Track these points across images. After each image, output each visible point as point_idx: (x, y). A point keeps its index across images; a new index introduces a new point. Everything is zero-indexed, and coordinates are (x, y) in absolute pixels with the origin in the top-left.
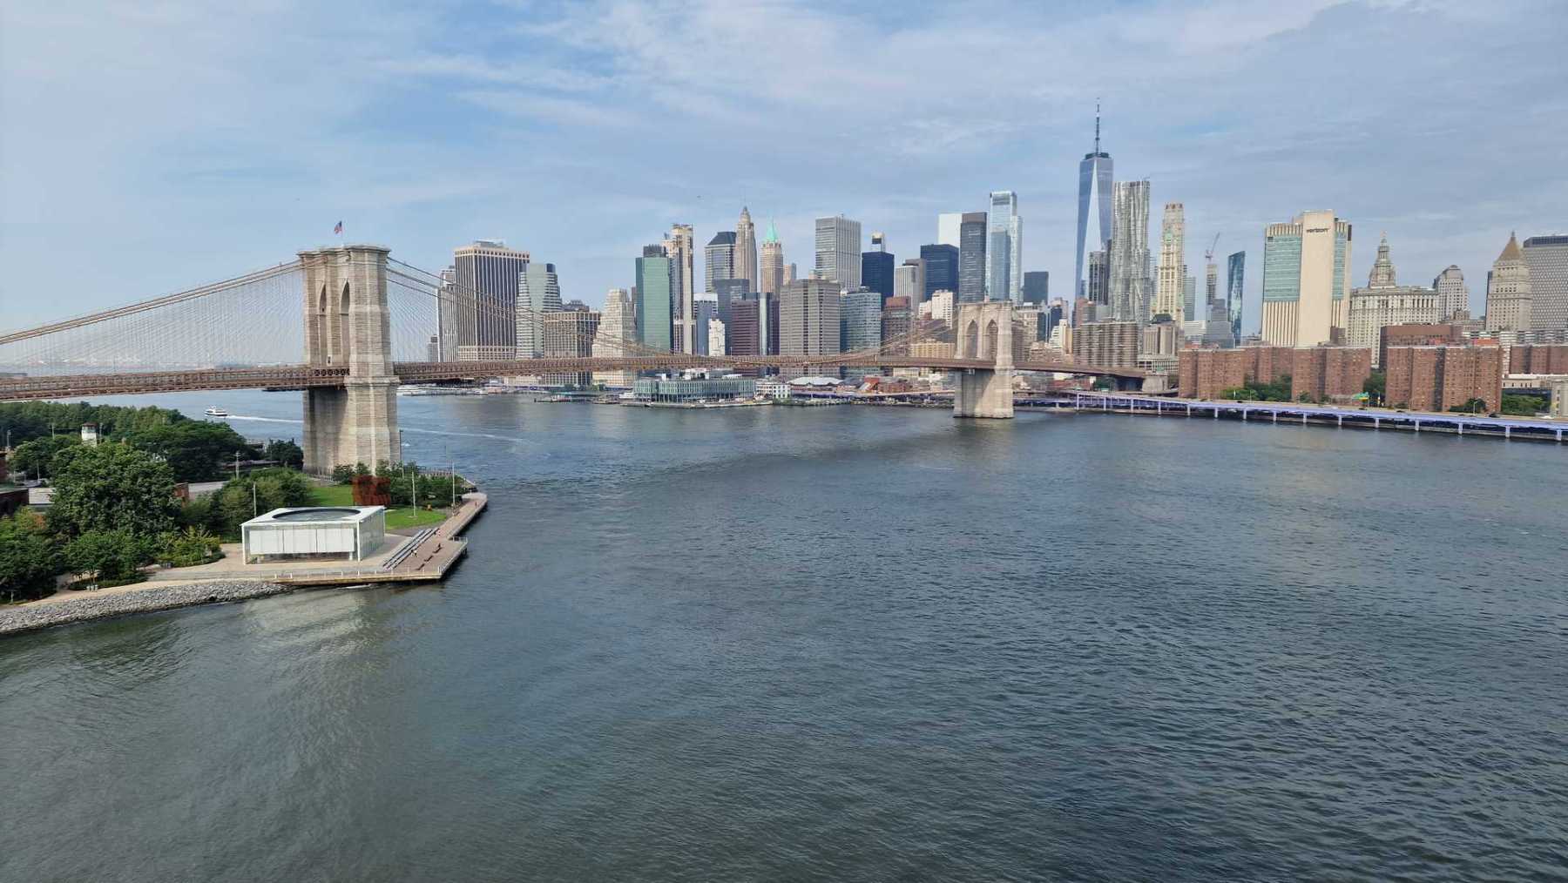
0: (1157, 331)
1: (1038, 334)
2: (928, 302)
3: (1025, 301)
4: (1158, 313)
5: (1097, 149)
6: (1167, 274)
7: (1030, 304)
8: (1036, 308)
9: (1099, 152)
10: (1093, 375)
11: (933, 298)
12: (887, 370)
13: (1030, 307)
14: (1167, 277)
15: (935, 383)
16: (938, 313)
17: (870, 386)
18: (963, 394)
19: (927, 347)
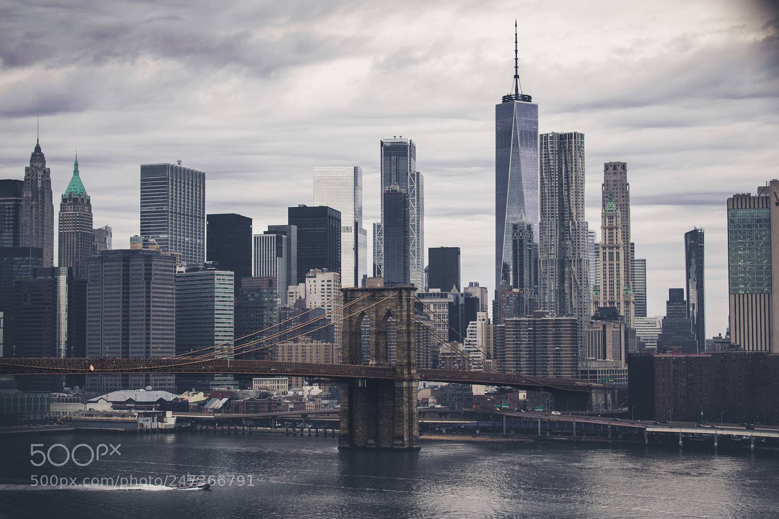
0: (601, 329)
1: (450, 331)
2: (301, 285)
3: (430, 287)
4: (602, 305)
5: (517, 89)
6: (611, 254)
7: (438, 290)
8: (446, 296)
9: (520, 92)
10: (523, 388)
11: (307, 280)
12: (244, 381)
13: (438, 294)
14: (611, 259)
15: (312, 399)
16: (314, 301)
17: (219, 403)
18: (350, 414)
19: (300, 348)
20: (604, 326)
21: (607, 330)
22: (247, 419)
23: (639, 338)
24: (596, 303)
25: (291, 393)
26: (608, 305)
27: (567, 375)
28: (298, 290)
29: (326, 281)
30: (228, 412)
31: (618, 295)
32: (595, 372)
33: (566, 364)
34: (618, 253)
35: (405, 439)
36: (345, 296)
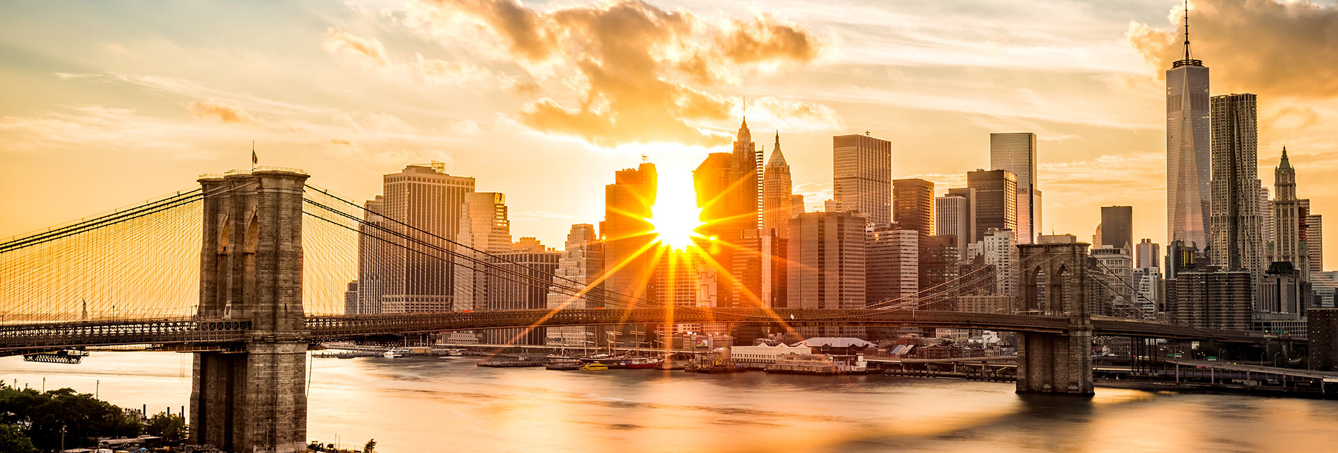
2: (980, 243)
3: (1103, 243)
4: (1276, 260)
5: (1187, 55)
8: (1119, 252)
9: (1190, 58)
11: (984, 238)
12: (929, 332)
13: (1111, 250)
14: (1285, 214)
15: (991, 346)
16: (992, 257)
17: (905, 349)
18: (1027, 361)
19: (979, 300)
20: (1279, 281)
21: (1282, 284)
22: (930, 364)
23: (1315, 292)
24: (1270, 258)
25: (971, 341)
26: (1282, 260)
27: (1240, 326)
28: (976, 247)
29: (1003, 239)
30: (913, 358)
31: (1293, 250)
32: (1269, 324)
33: (1239, 316)
34: (1292, 210)
35: (1080, 385)
36: (1021, 251)
